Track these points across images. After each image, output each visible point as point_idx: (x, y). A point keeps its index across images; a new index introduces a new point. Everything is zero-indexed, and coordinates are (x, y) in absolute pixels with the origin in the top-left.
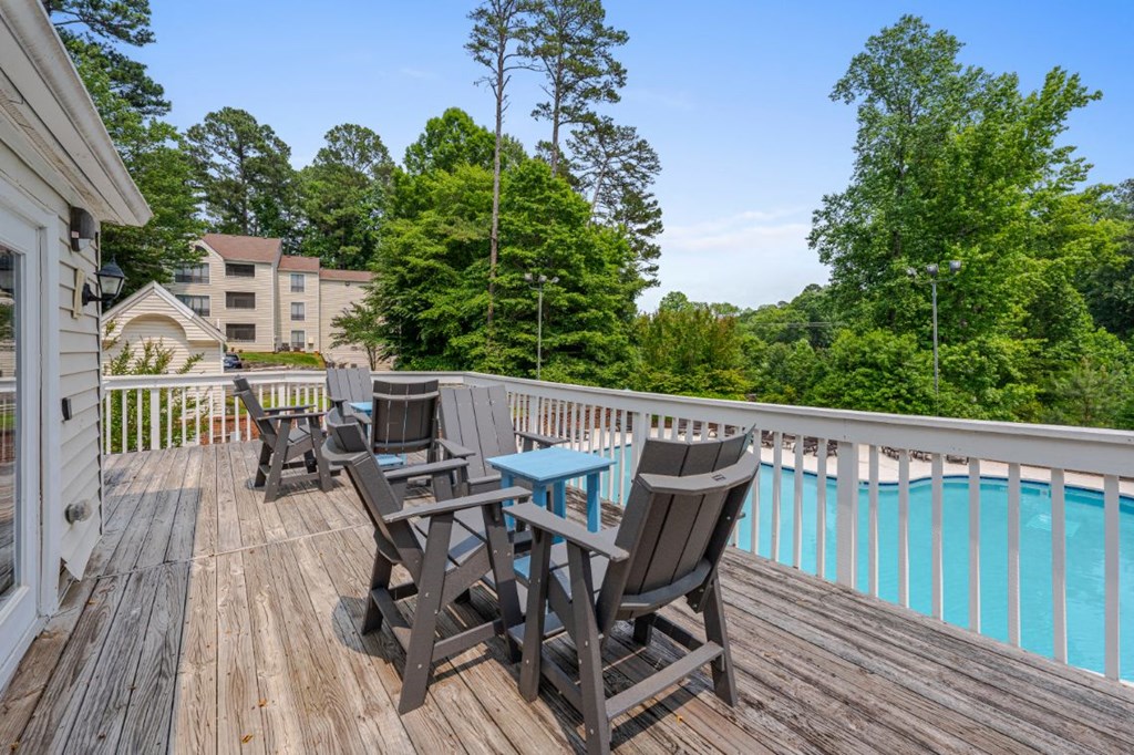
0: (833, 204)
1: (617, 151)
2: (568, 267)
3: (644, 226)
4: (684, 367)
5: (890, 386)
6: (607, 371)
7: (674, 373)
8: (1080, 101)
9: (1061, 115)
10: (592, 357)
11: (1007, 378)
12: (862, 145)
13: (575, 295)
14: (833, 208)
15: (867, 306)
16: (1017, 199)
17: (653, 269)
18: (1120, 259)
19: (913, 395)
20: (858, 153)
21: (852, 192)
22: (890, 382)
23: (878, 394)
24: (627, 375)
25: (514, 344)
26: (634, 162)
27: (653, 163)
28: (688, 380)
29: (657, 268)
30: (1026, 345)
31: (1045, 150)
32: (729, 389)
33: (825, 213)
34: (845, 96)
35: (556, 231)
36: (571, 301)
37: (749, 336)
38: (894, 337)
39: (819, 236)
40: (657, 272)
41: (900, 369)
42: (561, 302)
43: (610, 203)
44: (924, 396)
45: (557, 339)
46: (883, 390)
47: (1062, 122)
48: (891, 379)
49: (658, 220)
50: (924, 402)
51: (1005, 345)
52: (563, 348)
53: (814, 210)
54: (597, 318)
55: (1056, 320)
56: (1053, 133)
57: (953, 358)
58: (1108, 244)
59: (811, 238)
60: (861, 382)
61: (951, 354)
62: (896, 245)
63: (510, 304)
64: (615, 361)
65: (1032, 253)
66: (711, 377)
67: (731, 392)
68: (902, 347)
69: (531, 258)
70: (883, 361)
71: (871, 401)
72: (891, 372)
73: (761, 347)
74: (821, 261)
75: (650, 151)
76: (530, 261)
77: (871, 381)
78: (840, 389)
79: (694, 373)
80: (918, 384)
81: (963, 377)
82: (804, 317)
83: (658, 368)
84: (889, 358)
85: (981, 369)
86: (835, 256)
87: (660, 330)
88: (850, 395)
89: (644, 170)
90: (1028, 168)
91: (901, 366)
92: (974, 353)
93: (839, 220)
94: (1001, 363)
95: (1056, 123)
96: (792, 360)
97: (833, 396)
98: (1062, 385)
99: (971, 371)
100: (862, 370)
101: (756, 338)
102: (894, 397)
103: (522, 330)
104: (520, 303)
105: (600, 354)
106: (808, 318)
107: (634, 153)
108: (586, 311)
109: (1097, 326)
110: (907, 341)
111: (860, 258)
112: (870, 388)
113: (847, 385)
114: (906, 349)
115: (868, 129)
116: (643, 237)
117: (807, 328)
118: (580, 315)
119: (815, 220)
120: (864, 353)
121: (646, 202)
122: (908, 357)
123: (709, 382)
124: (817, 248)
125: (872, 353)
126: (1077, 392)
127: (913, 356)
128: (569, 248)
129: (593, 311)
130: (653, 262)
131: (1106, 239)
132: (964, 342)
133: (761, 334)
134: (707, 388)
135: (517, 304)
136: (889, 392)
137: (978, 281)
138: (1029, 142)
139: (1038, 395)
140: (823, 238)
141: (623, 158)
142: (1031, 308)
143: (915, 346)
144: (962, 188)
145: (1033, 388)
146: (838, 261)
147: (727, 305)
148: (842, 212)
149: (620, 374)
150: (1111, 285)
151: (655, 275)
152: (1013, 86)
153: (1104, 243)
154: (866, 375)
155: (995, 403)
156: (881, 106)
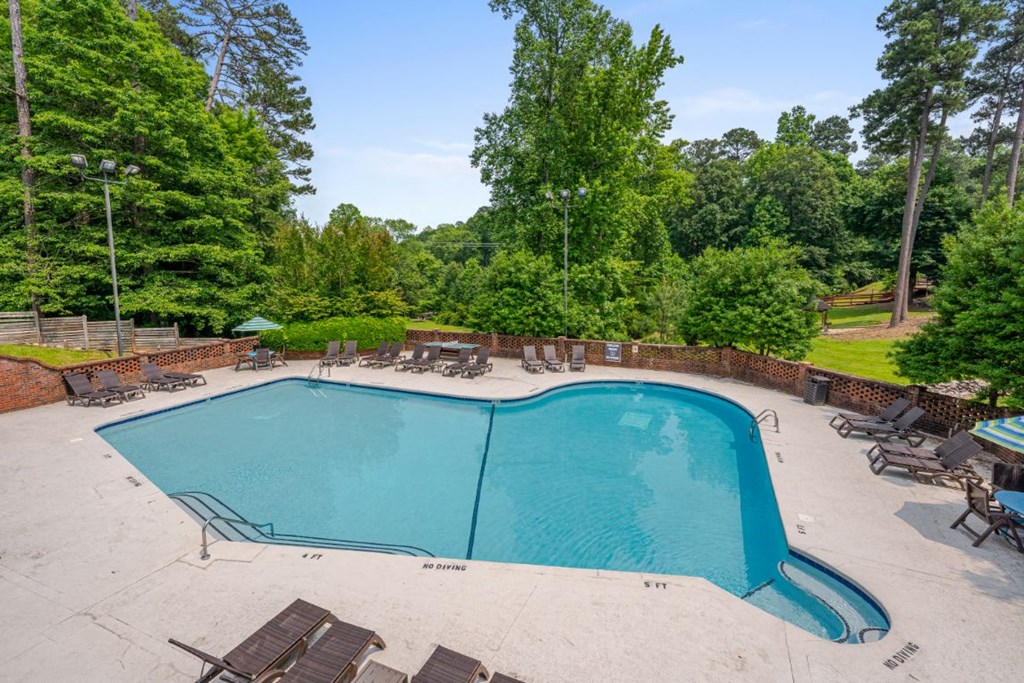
0: (493, 124)
1: (248, 12)
2: (160, 153)
3: (289, 117)
4: (335, 289)
5: (531, 304)
6: (235, 294)
7: (321, 295)
8: (672, 63)
9: (660, 73)
10: (212, 278)
11: (618, 293)
12: (517, 66)
13: (176, 194)
14: (493, 128)
15: (520, 229)
16: (629, 142)
17: (301, 172)
18: (688, 201)
19: (548, 312)
20: (514, 76)
21: (509, 114)
22: (530, 301)
23: (520, 312)
24: (265, 299)
25: (79, 259)
26: (273, 32)
27: (297, 38)
28: (339, 305)
29: (309, 171)
30: (631, 265)
31: (650, 101)
32: (384, 312)
33: (486, 133)
34: (504, 10)
35: (132, 98)
36: (170, 202)
37: (424, 255)
38: (534, 258)
39: (481, 155)
40: (309, 176)
41: (538, 288)
42: (153, 202)
43: (244, 81)
44: (556, 312)
45: (150, 254)
46: (525, 308)
47: (660, 79)
48: (531, 298)
49: (306, 112)
50: (556, 318)
51: (617, 265)
52: (163, 265)
53: (475, 127)
54: (214, 227)
55: (651, 247)
56: (654, 87)
57: (583, 276)
58: (683, 189)
59: (473, 156)
60: (507, 301)
61: (582, 272)
62: (544, 173)
63: (62, 201)
64: (247, 282)
65: (638, 190)
66: (364, 300)
67: (387, 315)
68: (539, 268)
69: (93, 134)
70: (525, 281)
71: (515, 319)
72: (531, 291)
73: (435, 266)
74: (482, 181)
75: (293, 22)
76: (89, 137)
77: (515, 300)
78: (489, 309)
79: (345, 296)
80: (551, 302)
81: (589, 293)
82: (476, 237)
83: (303, 290)
84: (530, 278)
85: (602, 285)
86: (494, 177)
87: (300, 245)
88: (498, 314)
89: (286, 45)
90: (638, 115)
91: (539, 285)
92: (597, 273)
93: (498, 142)
94: (615, 281)
95: (656, 79)
96: (463, 279)
97: (483, 316)
98: (650, 299)
99: (595, 287)
100: (508, 289)
101: (432, 257)
102: (533, 315)
103: (91, 239)
104: (79, 200)
105: (225, 273)
106: (479, 238)
107: (272, 20)
108: (198, 218)
109: (673, 252)
110: (545, 262)
111: (515, 181)
112: (514, 307)
113: (495, 304)
114: (543, 269)
115: (523, 50)
116: (289, 132)
117: (479, 248)
118: (188, 222)
119: (477, 139)
120: (510, 273)
121: (290, 86)
122: (545, 276)
123: (363, 306)
124: (479, 168)
125: (516, 273)
126: (658, 304)
127: (548, 276)
128: (159, 127)
129: (207, 217)
130: (305, 163)
131: (682, 184)
132: (591, 262)
133: (439, 253)
134: (361, 312)
135: (74, 201)
136: (530, 310)
137: (601, 210)
138: (640, 91)
139: (636, 305)
140: (484, 158)
141: (257, 22)
142: (637, 235)
143: (550, 266)
144: (593, 126)
145: (632, 301)
146: (497, 182)
147: (401, 221)
148: (501, 134)
149: (254, 296)
150: (682, 221)
151: (306, 179)
152: (628, 35)
153: (680, 187)
154: (511, 295)
155: (609, 314)
156: (534, 28)
